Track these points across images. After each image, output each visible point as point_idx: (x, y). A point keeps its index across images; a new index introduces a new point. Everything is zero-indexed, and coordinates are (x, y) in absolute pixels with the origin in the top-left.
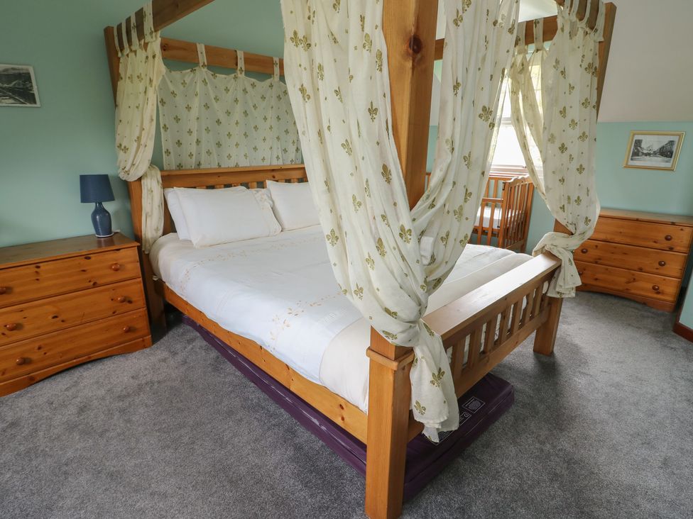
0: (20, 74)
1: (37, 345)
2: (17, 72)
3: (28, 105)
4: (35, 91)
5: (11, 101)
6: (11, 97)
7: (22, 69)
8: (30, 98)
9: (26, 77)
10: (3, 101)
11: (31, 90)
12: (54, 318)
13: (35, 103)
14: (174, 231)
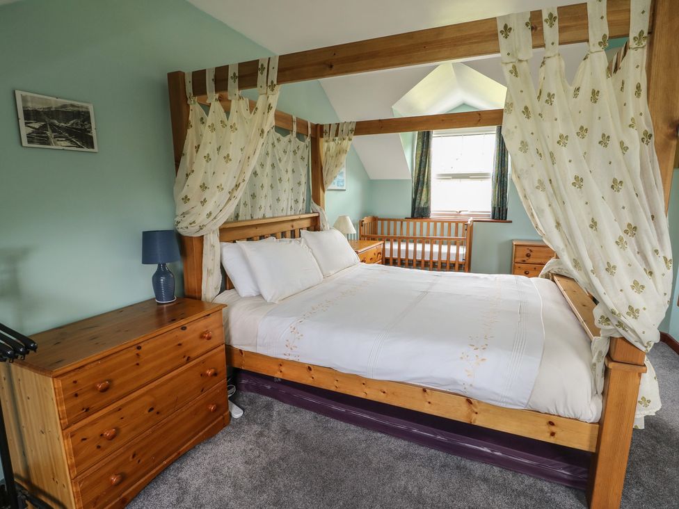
0: (79, 112)
1: (131, 453)
2: (76, 109)
3: (86, 149)
4: (94, 133)
5: (68, 143)
6: (67, 139)
7: (82, 107)
8: (89, 142)
9: (84, 116)
10: (58, 142)
11: (89, 132)
12: (149, 411)
13: (93, 147)
14: (232, 287)
